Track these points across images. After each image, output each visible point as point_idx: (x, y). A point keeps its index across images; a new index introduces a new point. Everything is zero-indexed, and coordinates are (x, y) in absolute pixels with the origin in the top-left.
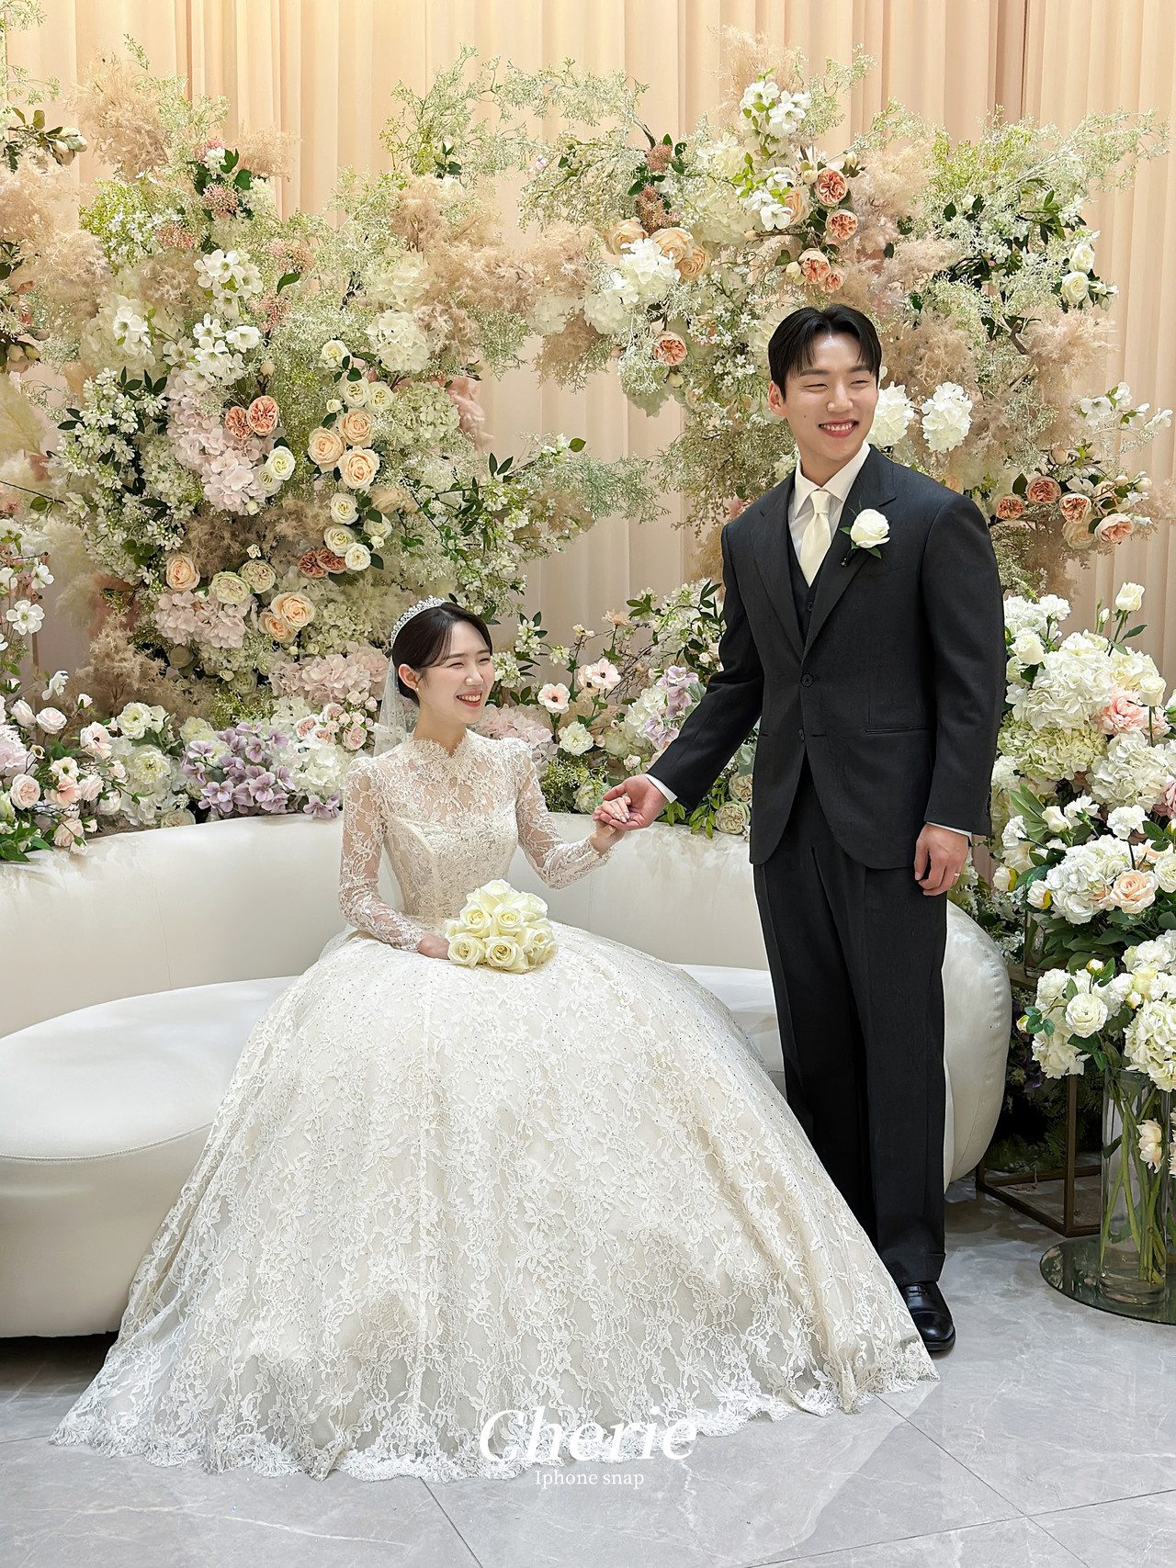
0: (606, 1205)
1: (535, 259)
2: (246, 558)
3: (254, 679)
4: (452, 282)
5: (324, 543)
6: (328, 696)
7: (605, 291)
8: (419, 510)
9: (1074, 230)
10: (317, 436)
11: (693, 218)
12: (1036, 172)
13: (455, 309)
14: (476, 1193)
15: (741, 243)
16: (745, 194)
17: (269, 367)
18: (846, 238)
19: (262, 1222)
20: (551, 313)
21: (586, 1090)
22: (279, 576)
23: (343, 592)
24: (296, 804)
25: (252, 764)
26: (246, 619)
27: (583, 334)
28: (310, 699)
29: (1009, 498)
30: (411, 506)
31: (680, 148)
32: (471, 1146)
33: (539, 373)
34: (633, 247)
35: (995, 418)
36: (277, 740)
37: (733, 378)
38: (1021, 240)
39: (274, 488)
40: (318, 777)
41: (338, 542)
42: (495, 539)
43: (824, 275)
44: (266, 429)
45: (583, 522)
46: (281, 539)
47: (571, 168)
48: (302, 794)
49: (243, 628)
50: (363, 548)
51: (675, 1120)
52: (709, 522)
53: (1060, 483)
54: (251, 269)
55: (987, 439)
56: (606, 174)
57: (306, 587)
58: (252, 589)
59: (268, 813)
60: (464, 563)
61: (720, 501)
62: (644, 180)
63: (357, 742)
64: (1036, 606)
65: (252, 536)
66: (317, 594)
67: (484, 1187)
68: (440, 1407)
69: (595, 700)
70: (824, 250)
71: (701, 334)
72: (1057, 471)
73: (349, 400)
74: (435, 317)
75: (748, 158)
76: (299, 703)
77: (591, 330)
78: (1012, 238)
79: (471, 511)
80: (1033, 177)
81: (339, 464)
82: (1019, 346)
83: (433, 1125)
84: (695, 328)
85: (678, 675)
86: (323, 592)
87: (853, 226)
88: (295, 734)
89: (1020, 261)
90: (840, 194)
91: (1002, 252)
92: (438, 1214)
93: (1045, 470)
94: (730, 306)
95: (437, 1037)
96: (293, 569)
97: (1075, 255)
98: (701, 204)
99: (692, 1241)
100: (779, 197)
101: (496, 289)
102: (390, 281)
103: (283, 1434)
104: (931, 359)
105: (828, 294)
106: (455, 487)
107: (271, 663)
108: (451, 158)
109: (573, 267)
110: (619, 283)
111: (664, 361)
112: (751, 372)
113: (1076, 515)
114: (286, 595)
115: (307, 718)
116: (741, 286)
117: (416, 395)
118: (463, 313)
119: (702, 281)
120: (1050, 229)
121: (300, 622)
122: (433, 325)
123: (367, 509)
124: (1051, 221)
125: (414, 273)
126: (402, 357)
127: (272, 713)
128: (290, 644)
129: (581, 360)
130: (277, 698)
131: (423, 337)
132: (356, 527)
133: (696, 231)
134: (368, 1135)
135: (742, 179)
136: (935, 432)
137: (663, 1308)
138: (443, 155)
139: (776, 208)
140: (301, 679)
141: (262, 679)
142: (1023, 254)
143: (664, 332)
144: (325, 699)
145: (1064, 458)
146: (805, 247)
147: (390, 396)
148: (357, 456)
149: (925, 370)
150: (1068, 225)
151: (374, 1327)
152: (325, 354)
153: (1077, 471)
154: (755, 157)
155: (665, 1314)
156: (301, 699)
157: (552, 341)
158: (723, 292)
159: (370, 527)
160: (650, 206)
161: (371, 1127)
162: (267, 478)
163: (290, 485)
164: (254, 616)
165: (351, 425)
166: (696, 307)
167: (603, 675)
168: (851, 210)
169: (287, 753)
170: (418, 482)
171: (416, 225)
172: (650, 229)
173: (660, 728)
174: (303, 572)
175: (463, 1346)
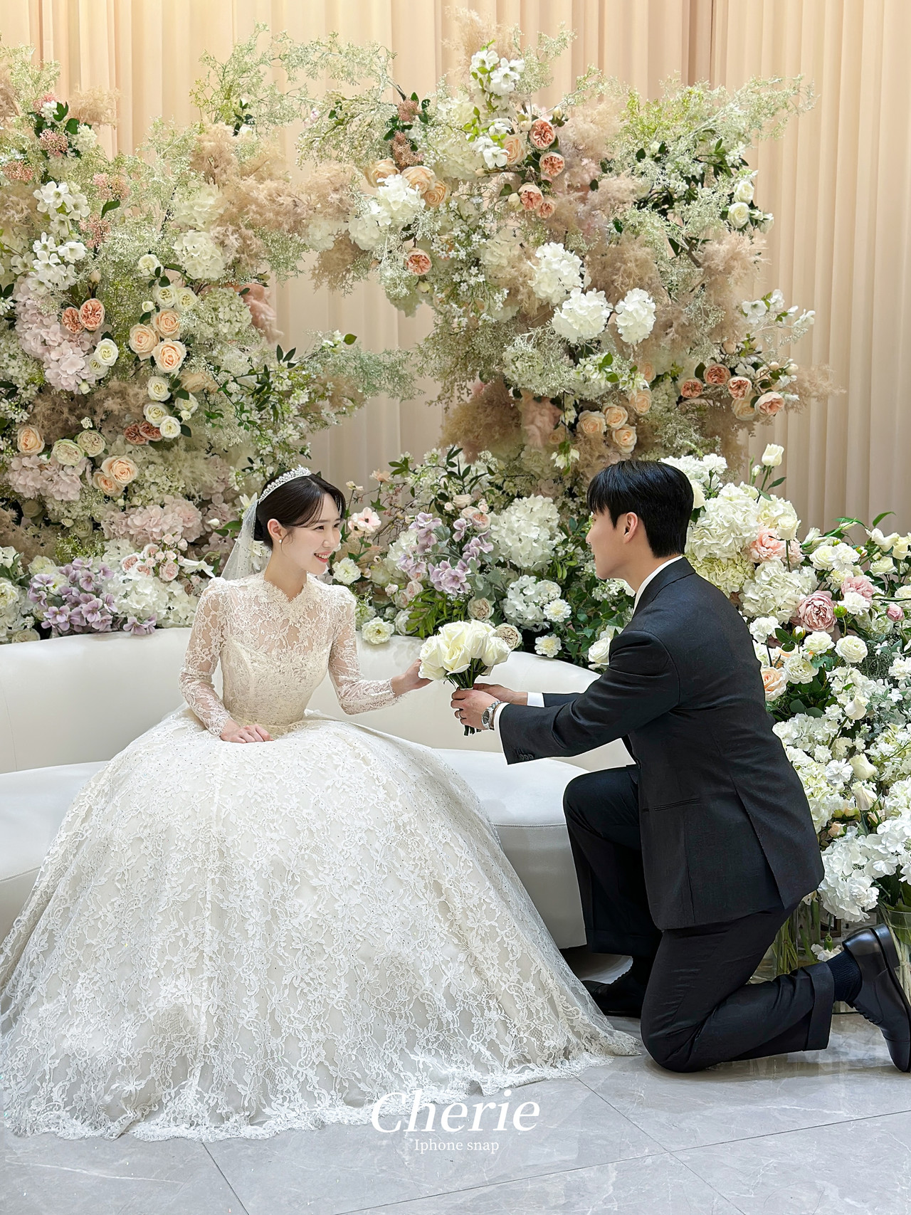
0: (358, 937)
1: (309, 190)
2: (81, 429)
3: (89, 526)
4: (240, 210)
5: (144, 417)
6: (148, 538)
7: (364, 216)
8: (219, 389)
9: (738, 169)
10: (137, 330)
11: (434, 158)
12: (710, 124)
13: (243, 229)
14: (250, 928)
15: (474, 179)
16: (472, 139)
17: (97, 276)
18: (556, 175)
19: (78, 953)
20: (322, 233)
21: (345, 848)
22: (109, 443)
23: (162, 456)
24: (117, 624)
25: (86, 592)
26: (82, 477)
27: (349, 250)
28: (134, 540)
29: (691, 381)
30: (214, 387)
31: (426, 103)
32: (248, 891)
33: (314, 281)
34: (387, 181)
35: (677, 318)
36: (105, 573)
37: (468, 285)
38: (697, 177)
39: (102, 373)
40: (138, 602)
41: (155, 416)
42: (283, 413)
43: (539, 204)
44: (94, 325)
45: (357, 400)
46: (108, 413)
47: (339, 119)
48: (123, 616)
49: (79, 484)
50: (174, 420)
51: (416, 874)
52: (456, 401)
53: (731, 369)
54: (81, 197)
55: (671, 334)
56: (366, 123)
57: (131, 452)
58: (86, 454)
59: (97, 632)
60: (258, 433)
61: (464, 384)
62: (396, 128)
63: (171, 575)
64: (701, 463)
65: (86, 411)
66: (139, 458)
67: (256, 923)
68: (213, 1091)
69: (361, 540)
70: (539, 185)
71: (442, 250)
72: (728, 360)
73: (161, 301)
74: (228, 236)
75: (477, 112)
76: (125, 544)
77: (355, 247)
78: (690, 176)
79: (262, 392)
80: (708, 128)
81: (153, 353)
82: (695, 261)
83: (218, 875)
84: (437, 245)
85: (426, 519)
86: (145, 456)
87: (561, 165)
88: (121, 569)
89: (697, 194)
90: (550, 140)
91: (682, 187)
92: (219, 944)
93: (719, 359)
94: (466, 228)
95: (224, 807)
96: (120, 439)
97: (739, 189)
98: (441, 148)
99: (425, 967)
100: (499, 141)
101: (277, 214)
102: (192, 207)
103: (84, 1111)
104: (625, 271)
105: (544, 219)
106: (251, 373)
107: (102, 512)
108: (247, 111)
109: (338, 196)
110: (375, 209)
111: (412, 272)
112: (481, 280)
113: (740, 393)
114: (114, 458)
115: (130, 556)
116: (474, 213)
117: (215, 298)
118: (250, 232)
119: (443, 209)
120: (721, 169)
121: (126, 480)
122: (226, 242)
123: (177, 389)
124: (721, 163)
125: (211, 201)
126: (203, 267)
127: (103, 552)
128: (119, 498)
129: (348, 271)
130: (108, 540)
131: (219, 252)
132: (169, 403)
133: (437, 168)
134: (164, 884)
135: (470, 127)
136: (626, 327)
137: (401, 1018)
138: (240, 109)
139: (496, 150)
140: (127, 525)
141: (96, 526)
142: (699, 189)
143: (414, 249)
144: (146, 540)
145: (733, 349)
146: (523, 182)
147: (194, 299)
148: (168, 346)
149: (621, 279)
150: (733, 166)
151: (163, 1031)
152: (141, 265)
153: (743, 359)
154: (482, 111)
155: (403, 1022)
156: (127, 542)
157: (325, 256)
158: (461, 217)
159: (180, 403)
160: (399, 149)
161: (167, 877)
162: (96, 365)
163: (116, 369)
164: (88, 475)
165: (163, 322)
166: (437, 228)
167: (367, 520)
168: (559, 152)
169: (114, 583)
170: (219, 368)
171: (213, 164)
172: (401, 168)
173: (411, 562)
174: (128, 439)
175: (234, 1046)
